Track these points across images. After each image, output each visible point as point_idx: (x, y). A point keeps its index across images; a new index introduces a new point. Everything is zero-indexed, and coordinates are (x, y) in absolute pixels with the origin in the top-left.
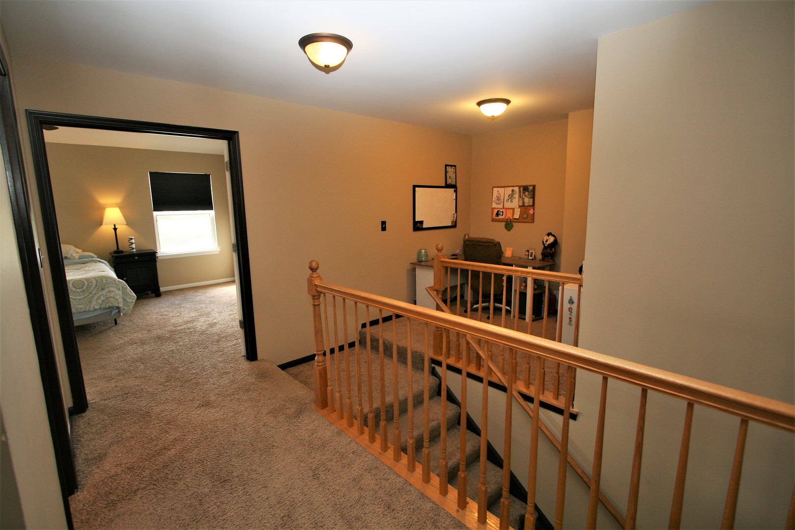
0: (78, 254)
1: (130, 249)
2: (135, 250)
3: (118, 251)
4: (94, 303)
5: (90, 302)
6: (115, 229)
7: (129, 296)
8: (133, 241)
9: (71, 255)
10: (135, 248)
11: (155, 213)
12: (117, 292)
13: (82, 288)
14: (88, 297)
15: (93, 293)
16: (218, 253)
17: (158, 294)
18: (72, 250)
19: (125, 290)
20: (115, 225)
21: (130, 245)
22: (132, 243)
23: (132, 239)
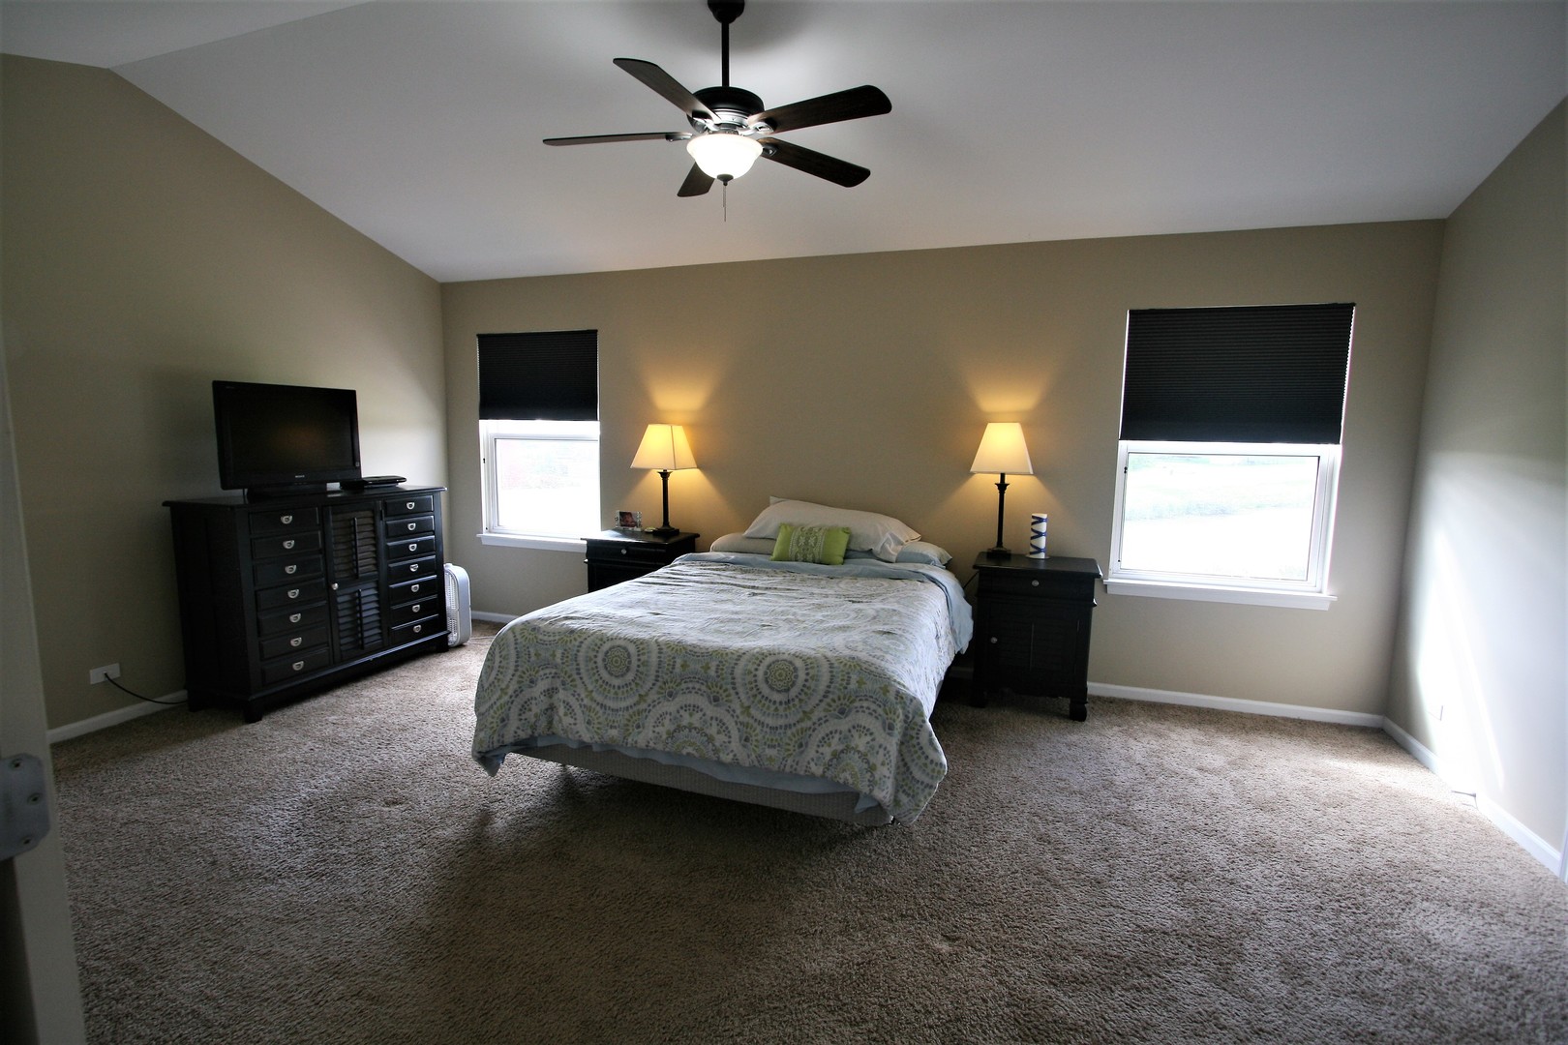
0: (900, 548)
1: (1032, 550)
2: (1042, 556)
3: (998, 554)
4: (811, 753)
5: (801, 745)
6: (1002, 486)
7: (923, 760)
8: (1043, 527)
9: (883, 547)
10: (1045, 551)
11: (1124, 446)
12: (880, 736)
13: (787, 690)
14: (799, 727)
15: (814, 718)
16: (1326, 607)
17: (1078, 709)
18: (888, 535)
19: (913, 733)
20: (1003, 476)
21: (1032, 538)
22: (1040, 534)
23: (1040, 520)
